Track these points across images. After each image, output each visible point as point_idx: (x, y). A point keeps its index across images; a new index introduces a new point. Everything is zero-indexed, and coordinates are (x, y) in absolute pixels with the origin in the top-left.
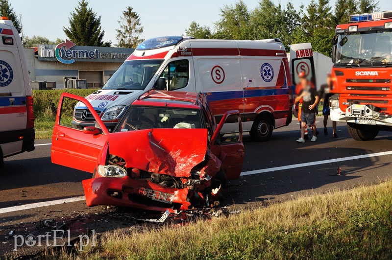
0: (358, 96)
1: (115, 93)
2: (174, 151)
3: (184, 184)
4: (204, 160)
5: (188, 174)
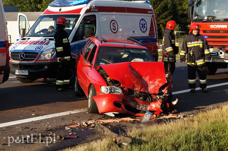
0: (211, 42)
1: (45, 40)
2: (145, 77)
3: (155, 98)
4: (167, 82)
5: (157, 92)
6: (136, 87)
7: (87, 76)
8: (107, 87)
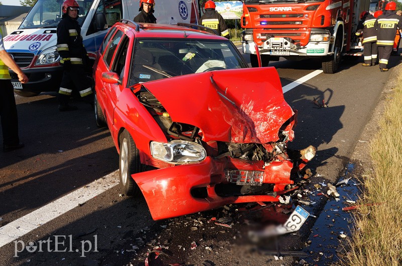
0: (270, 30)
1: (45, 32)
2: (245, 104)
3: (271, 152)
4: (293, 113)
5: (276, 137)
6: (234, 135)
7: (114, 106)
8: (169, 145)
